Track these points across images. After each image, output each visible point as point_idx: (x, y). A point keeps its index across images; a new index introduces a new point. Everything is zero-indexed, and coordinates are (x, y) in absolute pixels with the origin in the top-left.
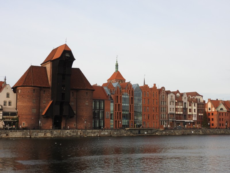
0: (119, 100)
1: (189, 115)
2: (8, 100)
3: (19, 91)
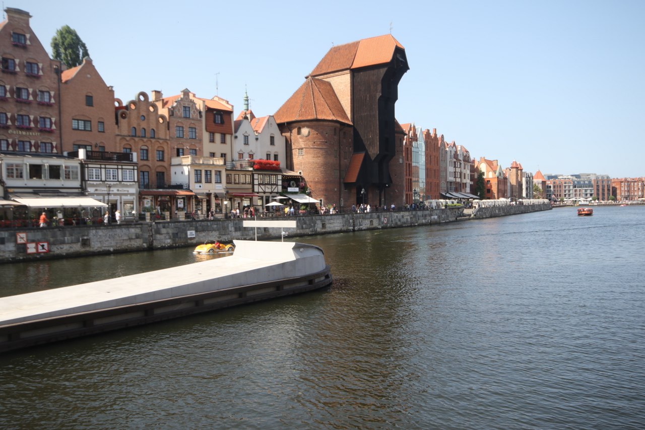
0: (409, 156)
1: (463, 183)
2: (273, 150)
3: (305, 131)
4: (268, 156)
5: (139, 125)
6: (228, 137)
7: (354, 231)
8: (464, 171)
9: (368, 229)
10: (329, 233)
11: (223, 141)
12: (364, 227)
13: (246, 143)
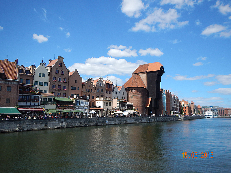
0: (162, 99)
2: (123, 96)
3: (134, 90)
4: (122, 98)
5: (88, 88)
6: (111, 92)
7: (149, 122)
8: (177, 104)
9: (154, 122)
10: (143, 123)
11: (110, 93)
12: (152, 121)
13: (116, 94)
